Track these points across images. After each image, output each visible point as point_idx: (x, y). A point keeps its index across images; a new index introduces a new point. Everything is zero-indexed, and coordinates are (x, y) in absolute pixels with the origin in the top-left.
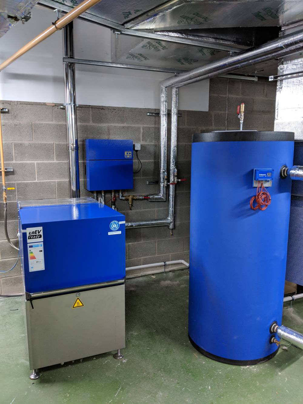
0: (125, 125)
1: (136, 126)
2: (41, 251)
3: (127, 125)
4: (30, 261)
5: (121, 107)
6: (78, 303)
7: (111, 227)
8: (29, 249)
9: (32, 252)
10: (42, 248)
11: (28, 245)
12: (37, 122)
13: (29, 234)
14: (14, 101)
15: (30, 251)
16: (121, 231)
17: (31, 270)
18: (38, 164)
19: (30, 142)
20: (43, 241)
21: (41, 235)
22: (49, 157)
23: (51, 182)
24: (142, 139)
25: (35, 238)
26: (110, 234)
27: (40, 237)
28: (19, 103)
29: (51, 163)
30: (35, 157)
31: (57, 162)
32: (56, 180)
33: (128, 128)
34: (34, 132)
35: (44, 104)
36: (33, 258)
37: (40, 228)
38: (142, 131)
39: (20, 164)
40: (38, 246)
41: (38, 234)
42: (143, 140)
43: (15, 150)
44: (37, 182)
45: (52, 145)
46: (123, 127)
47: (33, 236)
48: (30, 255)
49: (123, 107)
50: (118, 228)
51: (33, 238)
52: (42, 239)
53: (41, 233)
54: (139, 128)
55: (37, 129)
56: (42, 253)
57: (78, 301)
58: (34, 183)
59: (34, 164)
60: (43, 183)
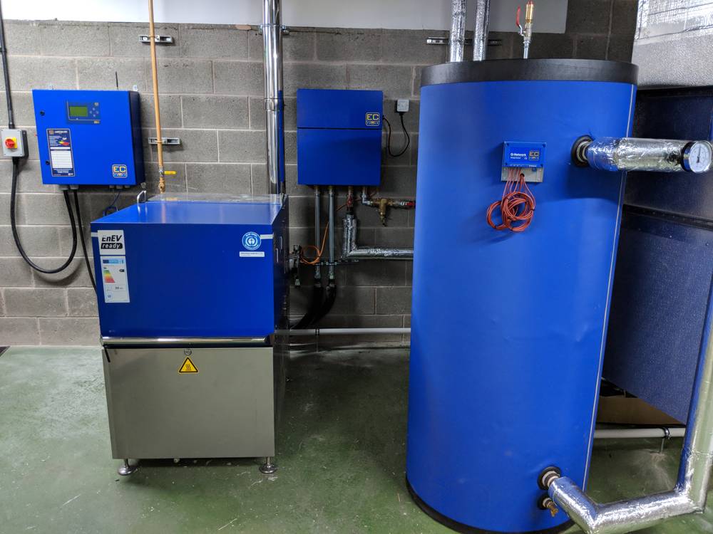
0: (381, 63)
1: (404, 64)
2: (123, 271)
3: (383, 64)
4: (106, 285)
5: (373, 30)
6: (188, 366)
7: (245, 243)
8: (103, 265)
9: (108, 271)
10: (124, 266)
11: (102, 258)
12: (221, 60)
13: (103, 240)
14: (183, 24)
15: (105, 268)
16: (263, 253)
17: (108, 300)
18: (222, 134)
19: (208, 95)
20: (124, 254)
21: (121, 245)
22: (239, 121)
23: (243, 165)
24: (414, 90)
25: (113, 248)
26: (242, 254)
27: (121, 247)
28: (191, 27)
29: (242, 133)
30: (217, 122)
31: (254, 131)
32: (252, 164)
33: (386, 69)
34: (216, 77)
35: (233, 27)
36: (111, 280)
37: (120, 233)
38: (414, 74)
39: (192, 132)
40: (116, 262)
41: (116, 242)
42: (415, 93)
43: (184, 108)
44: (219, 166)
45: (245, 101)
46: (377, 68)
47: (109, 244)
48: (104, 275)
49: (378, 30)
50: (258, 246)
51: (109, 248)
52: (123, 251)
53: (122, 241)
54: (408, 70)
55: (221, 72)
56: (125, 274)
57: (188, 362)
58: (215, 166)
59: (214, 133)
60: (229, 166)
